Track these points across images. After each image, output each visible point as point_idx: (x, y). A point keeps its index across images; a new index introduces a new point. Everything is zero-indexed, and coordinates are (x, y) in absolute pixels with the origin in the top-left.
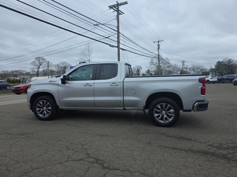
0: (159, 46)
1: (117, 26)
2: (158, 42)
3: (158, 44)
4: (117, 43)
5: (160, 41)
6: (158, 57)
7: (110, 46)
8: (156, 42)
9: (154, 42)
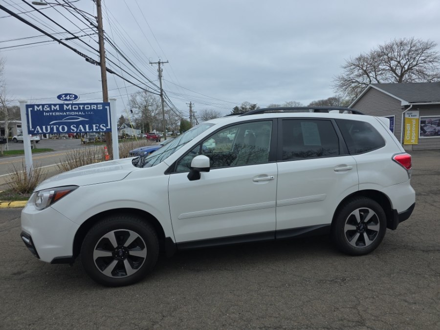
0: (160, 71)
1: (96, 15)
2: (158, 64)
3: (159, 67)
4: (99, 54)
5: (163, 63)
6: (160, 94)
7: (87, 60)
8: (155, 64)
9: (151, 63)
